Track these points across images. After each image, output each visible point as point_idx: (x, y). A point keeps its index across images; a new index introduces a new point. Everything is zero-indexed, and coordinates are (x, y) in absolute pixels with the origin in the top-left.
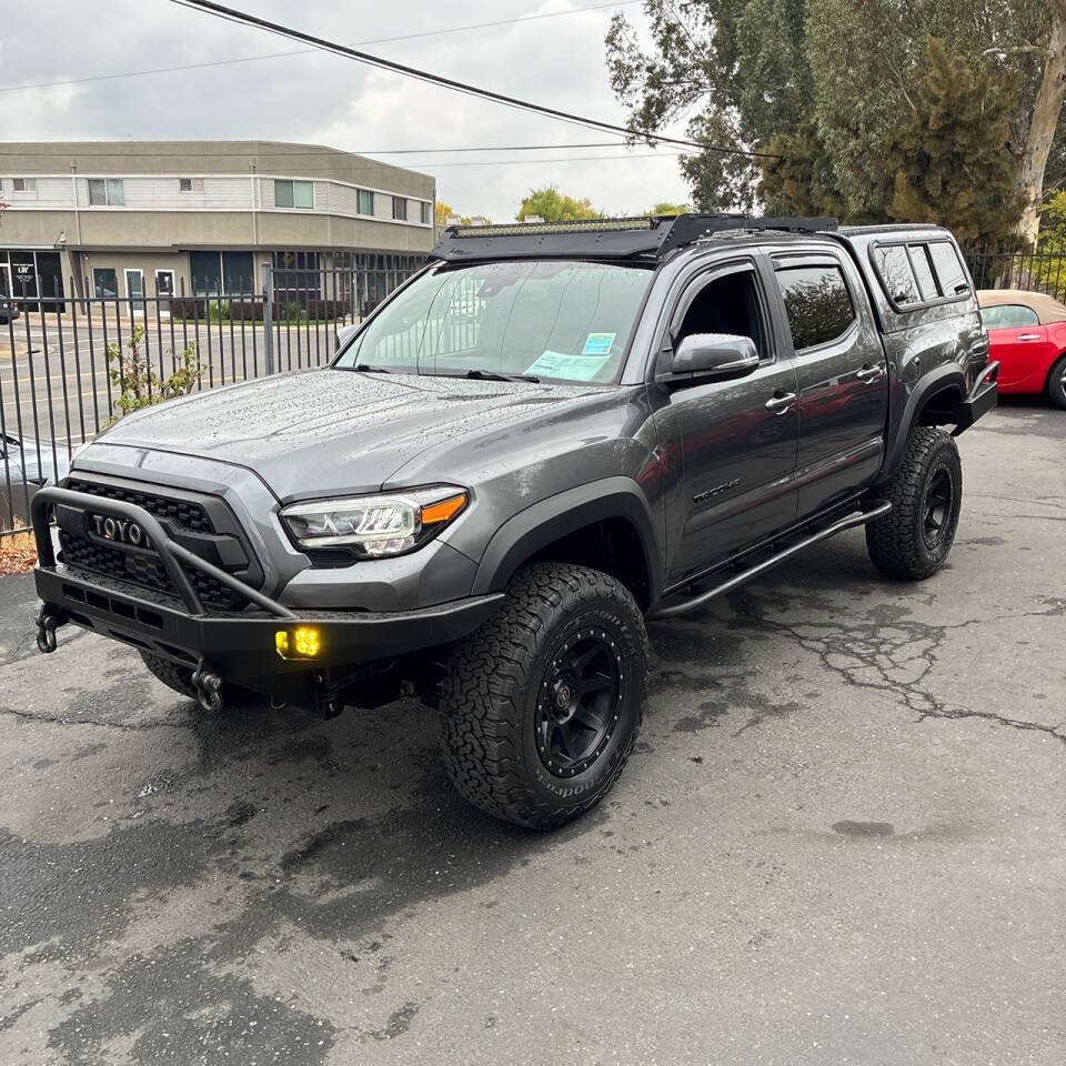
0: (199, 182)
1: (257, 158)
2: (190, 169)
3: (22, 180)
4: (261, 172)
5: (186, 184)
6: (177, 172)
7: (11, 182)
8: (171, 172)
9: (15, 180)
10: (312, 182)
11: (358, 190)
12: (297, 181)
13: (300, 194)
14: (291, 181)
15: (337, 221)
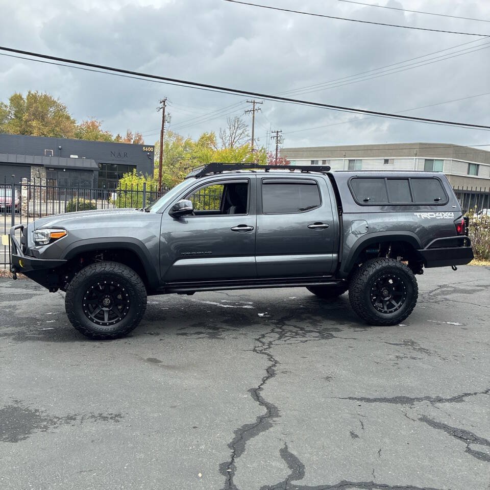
0: (392, 161)
1: (418, 150)
2: (389, 155)
3: (325, 161)
4: (419, 156)
5: (386, 161)
6: (384, 156)
7: (322, 161)
8: (381, 156)
9: (323, 160)
10: (443, 160)
11: (469, 164)
12: (435, 160)
13: (437, 166)
14: (433, 160)
15: (455, 178)
